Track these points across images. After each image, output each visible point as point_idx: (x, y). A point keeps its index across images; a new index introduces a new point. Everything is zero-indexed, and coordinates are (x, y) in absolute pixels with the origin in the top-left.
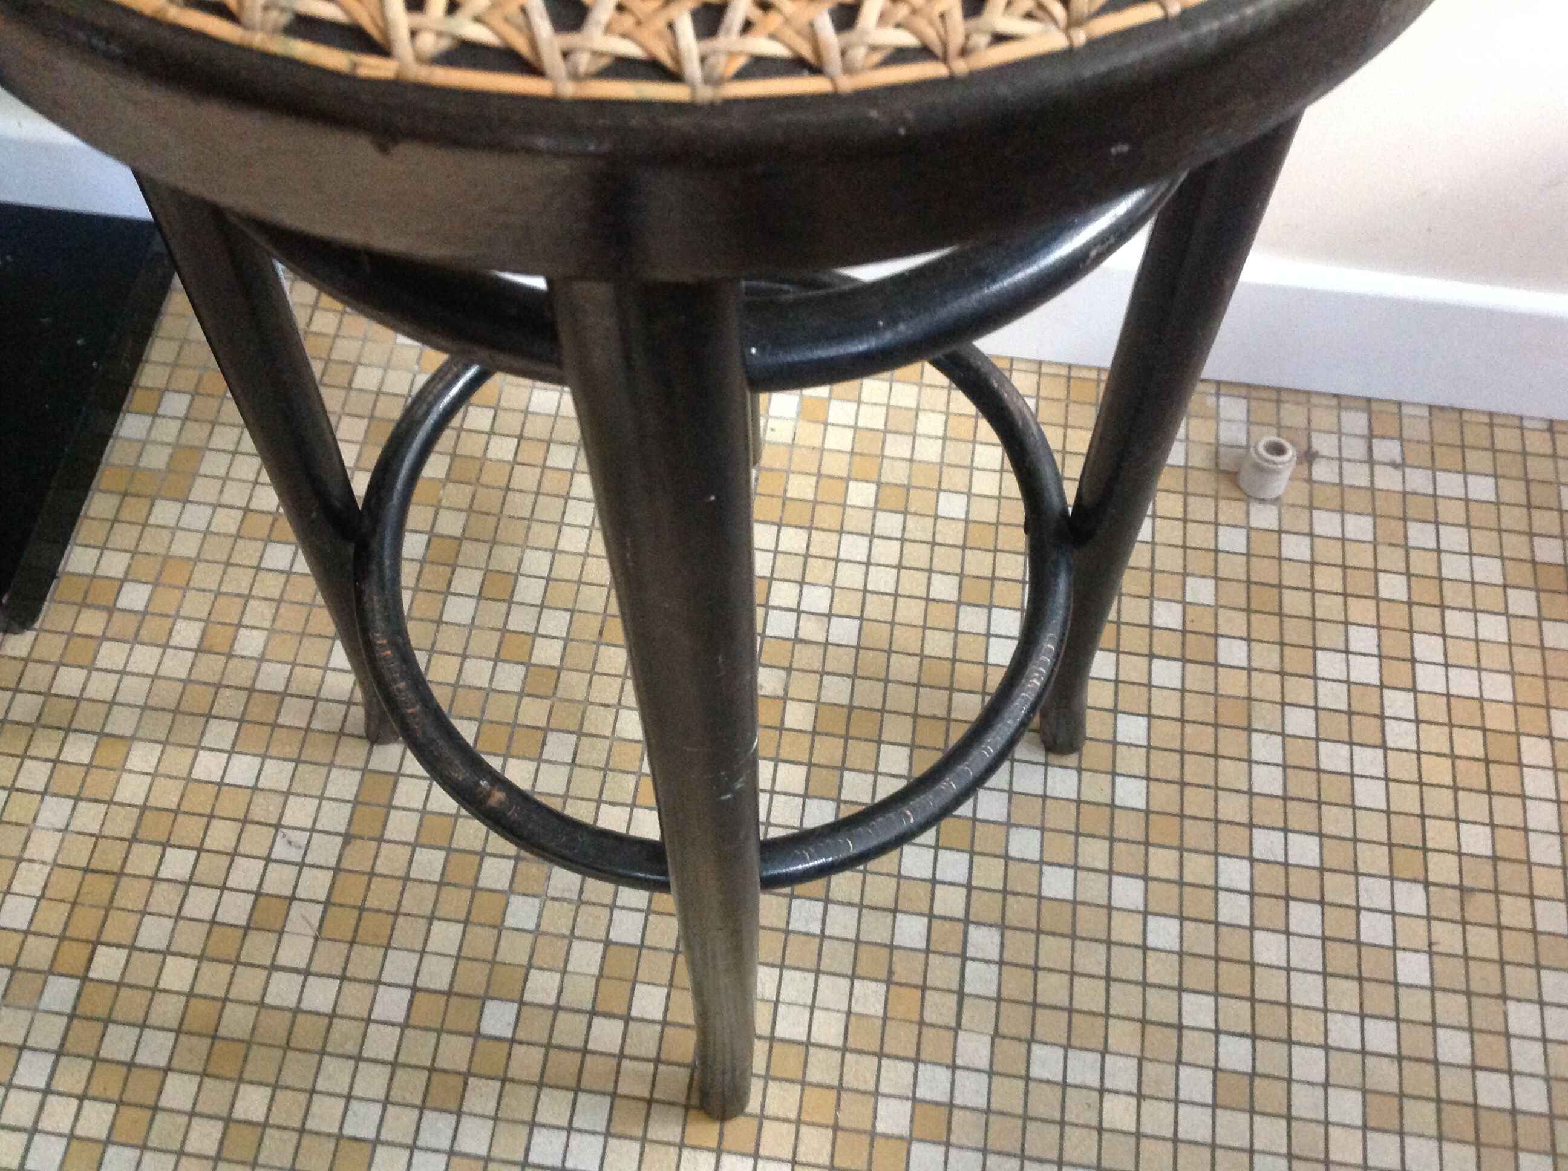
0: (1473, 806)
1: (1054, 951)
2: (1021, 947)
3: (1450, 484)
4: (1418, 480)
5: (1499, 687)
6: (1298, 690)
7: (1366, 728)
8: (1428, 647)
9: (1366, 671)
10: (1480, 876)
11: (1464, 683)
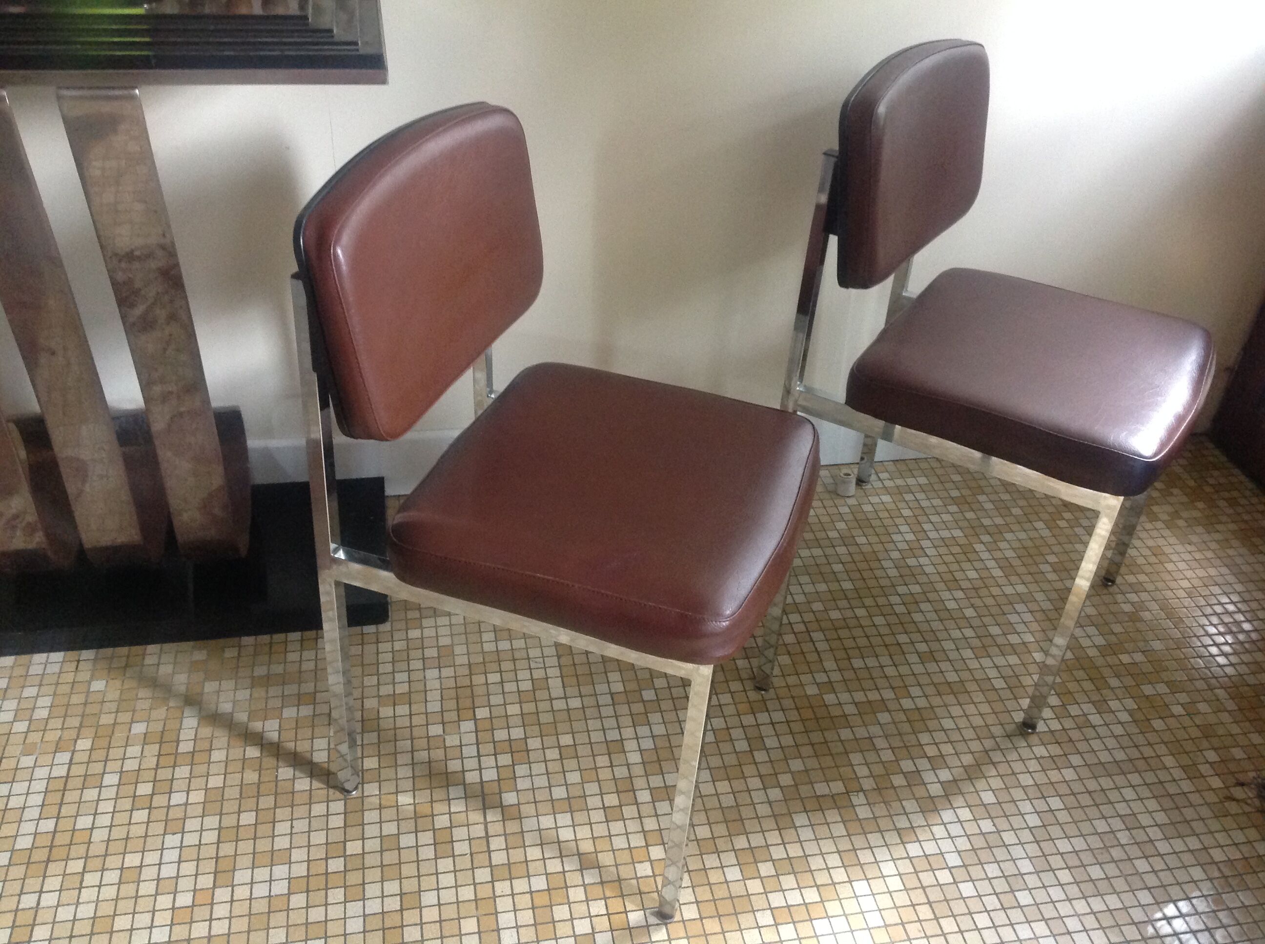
0: (966, 565)
1: (844, 633)
2: (832, 635)
3: (911, 481)
4: (900, 482)
5: (957, 533)
6: (890, 546)
7: (918, 552)
8: (927, 527)
9: (910, 537)
10: (979, 583)
11: (945, 534)
